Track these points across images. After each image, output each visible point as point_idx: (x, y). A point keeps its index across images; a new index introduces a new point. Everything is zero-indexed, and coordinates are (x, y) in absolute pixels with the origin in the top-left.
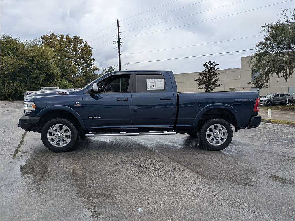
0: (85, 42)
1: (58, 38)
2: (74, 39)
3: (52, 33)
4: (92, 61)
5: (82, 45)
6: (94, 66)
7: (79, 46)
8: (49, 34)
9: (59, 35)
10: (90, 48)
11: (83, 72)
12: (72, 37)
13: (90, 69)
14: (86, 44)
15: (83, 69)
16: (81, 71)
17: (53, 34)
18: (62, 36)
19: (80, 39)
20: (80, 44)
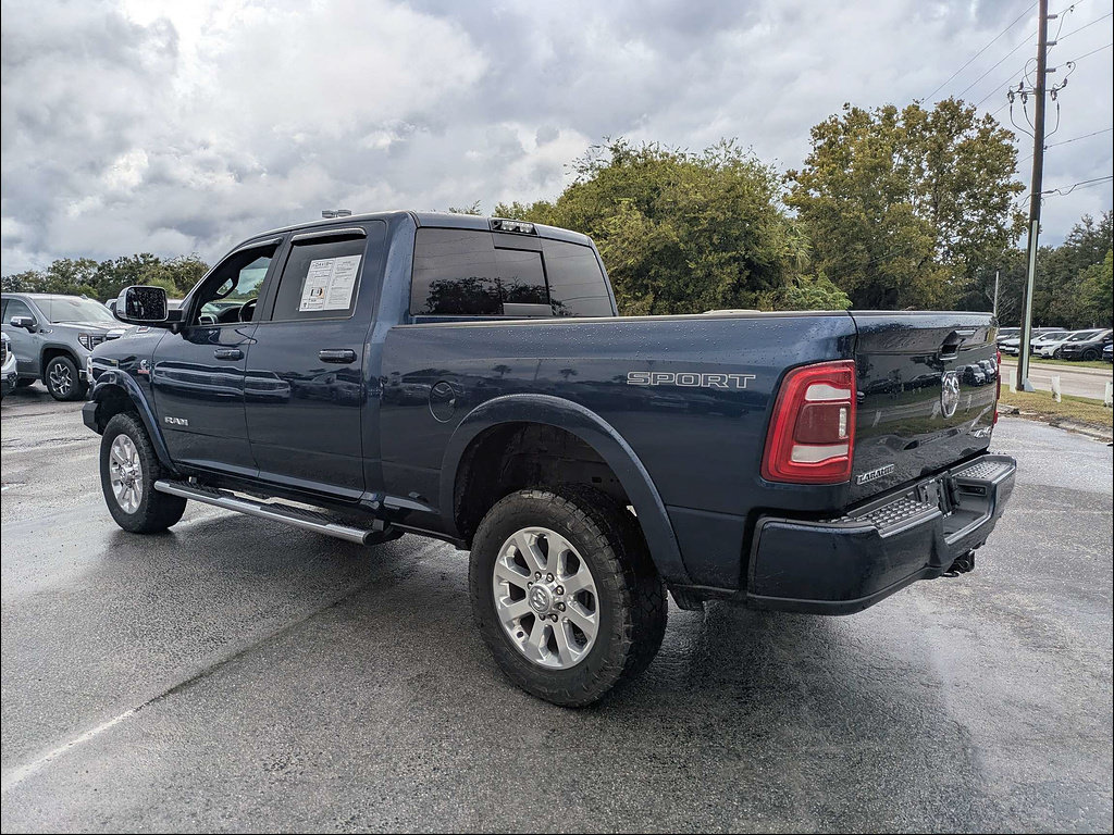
0: (982, 118)
1: (874, 122)
2: (937, 116)
3: (851, 107)
4: (1011, 194)
5: (968, 132)
6: (1019, 215)
7: (959, 140)
8: (841, 116)
9: (878, 109)
10: (1006, 142)
11: (961, 248)
12: (929, 107)
13: (999, 228)
14: (988, 126)
15: (964, 232)
16: (955, 240)
17: (855, 111)
18: (889, 113)
19: (964, 108)
20: (960, 130)
